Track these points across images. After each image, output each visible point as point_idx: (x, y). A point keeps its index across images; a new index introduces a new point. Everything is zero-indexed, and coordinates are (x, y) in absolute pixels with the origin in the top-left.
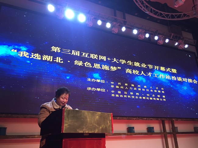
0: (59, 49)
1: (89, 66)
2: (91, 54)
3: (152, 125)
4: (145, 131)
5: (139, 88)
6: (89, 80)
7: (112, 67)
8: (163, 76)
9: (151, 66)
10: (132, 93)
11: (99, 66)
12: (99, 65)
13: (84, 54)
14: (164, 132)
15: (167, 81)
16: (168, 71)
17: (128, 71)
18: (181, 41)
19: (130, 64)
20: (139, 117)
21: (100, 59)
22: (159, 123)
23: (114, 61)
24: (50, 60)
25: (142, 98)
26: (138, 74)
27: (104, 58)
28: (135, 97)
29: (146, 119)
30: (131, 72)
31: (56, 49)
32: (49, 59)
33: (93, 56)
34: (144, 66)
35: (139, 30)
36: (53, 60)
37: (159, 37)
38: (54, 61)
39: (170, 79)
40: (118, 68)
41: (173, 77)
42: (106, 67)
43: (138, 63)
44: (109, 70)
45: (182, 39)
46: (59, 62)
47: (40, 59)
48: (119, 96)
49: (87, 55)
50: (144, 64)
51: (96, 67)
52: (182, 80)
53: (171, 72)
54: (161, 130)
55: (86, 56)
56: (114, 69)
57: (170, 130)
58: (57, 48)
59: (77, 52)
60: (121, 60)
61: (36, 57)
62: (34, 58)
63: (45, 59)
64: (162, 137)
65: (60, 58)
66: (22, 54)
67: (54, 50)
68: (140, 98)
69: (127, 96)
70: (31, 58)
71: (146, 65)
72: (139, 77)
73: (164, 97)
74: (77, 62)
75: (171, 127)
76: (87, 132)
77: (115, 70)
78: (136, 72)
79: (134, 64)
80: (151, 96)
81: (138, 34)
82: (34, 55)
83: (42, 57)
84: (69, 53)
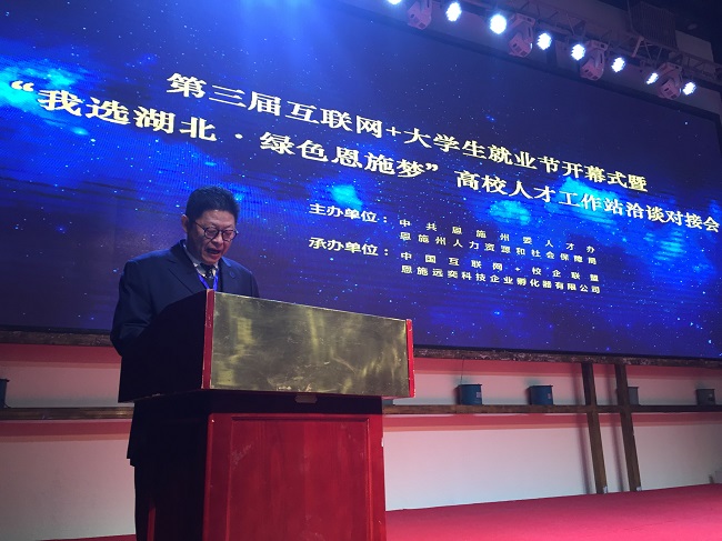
0: (198, 84)
1: (317, 156)
2: (325, 111)
3: (544, 380)
4: (519, 398)
5: (506, 244)
6: (317, 209)
7: (404, 164)
8: (594, 203)
9: (551, 164)
10: (476, 264)
11: (356, 159)
12: (356, 152)
13: (297, 107)
14: (588, 402)
15: (608, 221)
16: (613, 182)
17: (467, 179)
18: (670, 67)
19: (475, 155)
20: (498, 350)
21: (359, 132)
22: (573, 373)
23: (414, 139)
24: (166, 127)
25: (515, 281)
26: (504, 193)
27: (376, 128)
28: (488, 279)
29: (526, 359)
30: (476, 182)
31: (187, 84)
32: (163, 123)
33: (334, 119)
34: (525, 160)
35: (515, 19)
36: (176, 128)
37: (587, 47)
38: (182, 131)
39: (621, 213)
40: (429, 166)
41: (630, 207)
42: (381, 164)
43: (503, 149)
44: (393, 173)
45: (673, 61)
46: (202, 136)
47: (125, 121)
48: (430, 272)
49: (309, 112)
50: (527, 154)
51: (342, 163)
52: (665, 218)
53: (625, 186)
54: (577, 398)
55: (307, 118)
56: (411, 169)
57: (610, 400)
58: (193, 79)
59: (269, 102)
60: (441, 138)
61: (109, 113)
62: (101, 117)
63: (147, 124)
64: (579, 422)
65: (202, 122)
66: (52, 102)
67: (181, 89)
68: (508, 280)
69: (460, 275)
70: (89, 116)
71: (533, 159)
72: (506, 203)
73: (594, 278)
74: (271, 139)
75: (615, 387)
76: (308, 389)
77: (417, 173)
78: (494, 184)
79: (487, 153)
80: (547, 276)
81: (509, 34)
82: (100, 105)
83: (132, 117)
84: (238, 101)
